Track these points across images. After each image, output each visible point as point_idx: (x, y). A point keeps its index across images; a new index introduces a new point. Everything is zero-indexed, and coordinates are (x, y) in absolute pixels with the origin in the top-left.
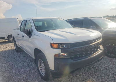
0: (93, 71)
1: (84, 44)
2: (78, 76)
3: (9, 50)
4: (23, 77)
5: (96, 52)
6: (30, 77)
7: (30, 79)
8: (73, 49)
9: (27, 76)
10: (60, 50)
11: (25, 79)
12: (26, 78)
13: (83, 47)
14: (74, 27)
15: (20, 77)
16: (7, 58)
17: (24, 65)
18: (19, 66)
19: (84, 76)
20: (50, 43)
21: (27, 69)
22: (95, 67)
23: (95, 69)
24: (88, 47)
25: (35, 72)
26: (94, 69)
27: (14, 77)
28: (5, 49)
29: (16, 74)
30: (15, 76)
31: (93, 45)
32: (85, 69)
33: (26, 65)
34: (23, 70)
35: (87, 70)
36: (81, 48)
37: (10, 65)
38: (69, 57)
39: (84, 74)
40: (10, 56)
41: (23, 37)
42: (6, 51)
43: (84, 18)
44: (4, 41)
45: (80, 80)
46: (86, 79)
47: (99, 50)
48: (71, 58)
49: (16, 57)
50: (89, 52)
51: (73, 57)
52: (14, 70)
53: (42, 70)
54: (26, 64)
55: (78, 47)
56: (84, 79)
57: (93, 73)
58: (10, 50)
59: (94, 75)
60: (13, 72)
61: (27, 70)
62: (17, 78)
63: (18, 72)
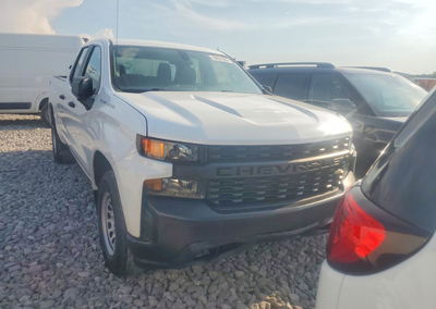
0: (301, 264)
1: (266, 155)
2: (239, 274)
3: (31, 152)
4: (42, 252)
5: (316, 193)
6: (66, 253)
7: (64, 263)
8: (218, 169)
9: (56, 247)
10: (171, 166)
11: (48, 258)
12: (54, 255)
13: (259, 168)
14: (264, 93)
15: (33, 249)
16: (16, 177)
17: (64, 209)
18: (43, 210)
19: (261, 276)
20: (138, 135)
21: (67, 225)
22: (314, 250)
23: (312, 259)
24: (278, 167)
25: (91, 239)
26: (308, 260)
27: (8, 248)
28: (20, 145)
29: (21, 237)
30: (17, 242)
31: (305, 163)
32: (277, 254)
33: (71, 213)
34: (52, 227)
35: (283, 259)
36: (252, 168)
37: (13, 204)
38: (202, 197)
39: (263, 272)
40: (29, 173)
41: (72, 105)
42: (21, 153)
43: (320, 65)
44: (27, 117)
45: (242, 289)
46: (262, 291)
47: (331, 189)
48: (207, 202)
49: (47, 177)
50: (283, 188)
51: (216, 199)
52: (21, 223)
53: (111, 233)
54: (73, 208)
55: (239, 164)
56: (257, 290)
57: (302, 271)
58: (34, 152)
59: (301, 281)
60: (14, 228)
61: (65, 228)
62: (18, 252)
63: (31, 231)
